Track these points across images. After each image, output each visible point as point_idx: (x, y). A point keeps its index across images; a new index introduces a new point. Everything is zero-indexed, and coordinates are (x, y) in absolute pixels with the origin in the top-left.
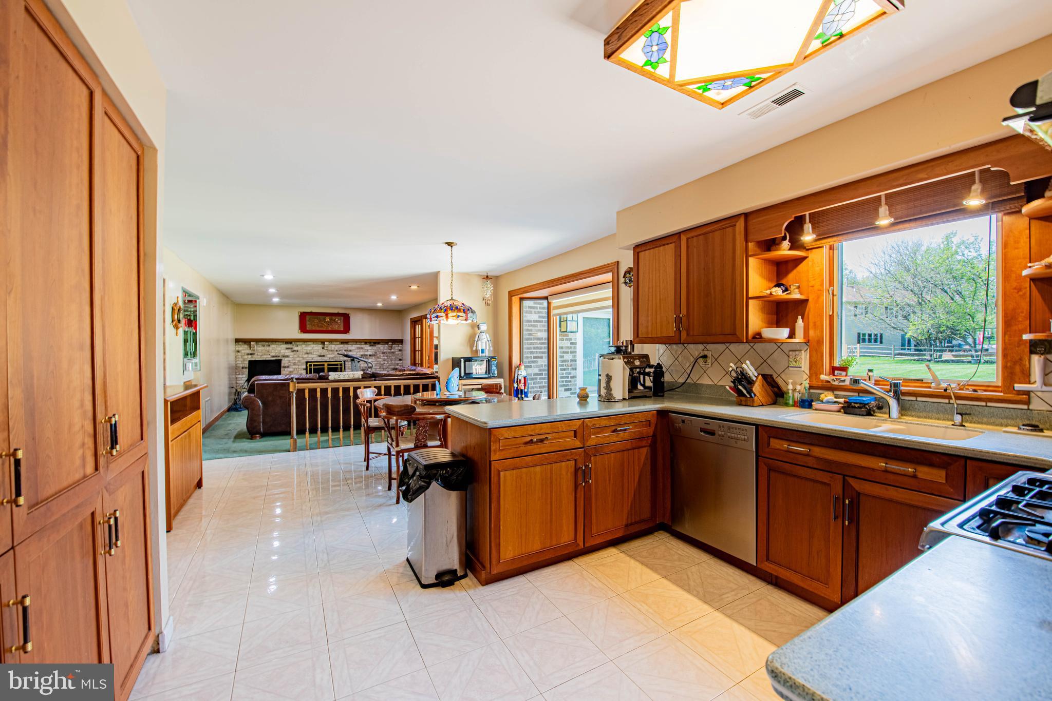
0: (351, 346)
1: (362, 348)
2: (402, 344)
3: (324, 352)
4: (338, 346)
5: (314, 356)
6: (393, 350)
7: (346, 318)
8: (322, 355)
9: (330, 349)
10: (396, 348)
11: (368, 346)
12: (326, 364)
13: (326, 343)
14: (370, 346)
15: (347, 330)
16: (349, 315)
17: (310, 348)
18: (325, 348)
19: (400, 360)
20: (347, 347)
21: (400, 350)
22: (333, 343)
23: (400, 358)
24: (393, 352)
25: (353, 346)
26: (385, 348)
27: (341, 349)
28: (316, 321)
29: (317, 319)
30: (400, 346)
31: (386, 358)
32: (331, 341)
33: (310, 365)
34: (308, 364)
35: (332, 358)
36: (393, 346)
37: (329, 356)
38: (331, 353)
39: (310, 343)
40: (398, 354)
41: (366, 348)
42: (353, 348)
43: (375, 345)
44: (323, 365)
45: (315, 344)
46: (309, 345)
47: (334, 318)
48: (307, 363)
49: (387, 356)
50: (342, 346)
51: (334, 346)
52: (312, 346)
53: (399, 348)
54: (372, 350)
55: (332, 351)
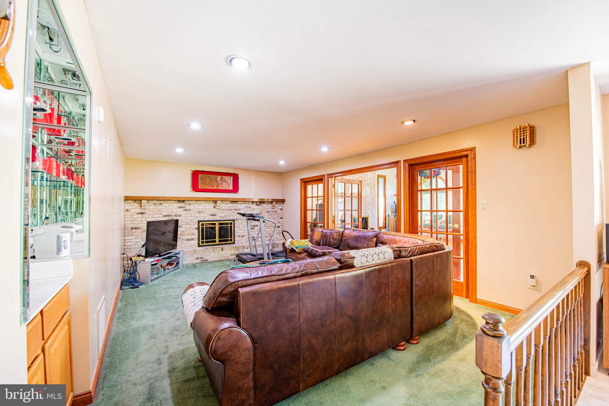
0: (239, 205)
1: (249, 207)
2: (283, 204)
3: (215, 211)
4: (228, 205)
5: (206, 215)
6: (275, 210)
7: (235, 177)
8: (213, 214)
9: (221, 208)
10: (278, 207)
11: (255, 205)
12: (217, 223)
13: (218, 202)
14: (257, 205)
15: (236, 189)
16: (238, 175)
17: (202, 207)
18: (217, 207)
19: (281, 218)
20: (237, 206)
21: (281, 209)
22: (224, 202)
23: (281, 216)
24: (276, 211)
25: (242, 205)
26: (269, 207)
27: (231, 208)
28: (208, 180)
29: (209, 178)
30: (282, 205)
31: (269, 216)
32: (223, 200)
33: (203, 225)
34: (201, 223)
35: (223, 217)
36: (276, 205)
37: (220, 215)
38: (222, 212)
39: (202, 202)
40: (280, 213)
41: (253, 207)
42: (242, 207)
43: (261, 205)
44: (215, 224)
45: (207, 203)
46: (201, 204)
47: (224, 177)
48: (199, 222)
49: (270, 215)
50: (232, 205)
51: (225, 205)
52: (204, 205)
53: (281, 207)
54: (259, 210)
55: (222, 210)
